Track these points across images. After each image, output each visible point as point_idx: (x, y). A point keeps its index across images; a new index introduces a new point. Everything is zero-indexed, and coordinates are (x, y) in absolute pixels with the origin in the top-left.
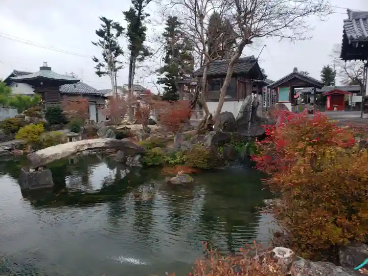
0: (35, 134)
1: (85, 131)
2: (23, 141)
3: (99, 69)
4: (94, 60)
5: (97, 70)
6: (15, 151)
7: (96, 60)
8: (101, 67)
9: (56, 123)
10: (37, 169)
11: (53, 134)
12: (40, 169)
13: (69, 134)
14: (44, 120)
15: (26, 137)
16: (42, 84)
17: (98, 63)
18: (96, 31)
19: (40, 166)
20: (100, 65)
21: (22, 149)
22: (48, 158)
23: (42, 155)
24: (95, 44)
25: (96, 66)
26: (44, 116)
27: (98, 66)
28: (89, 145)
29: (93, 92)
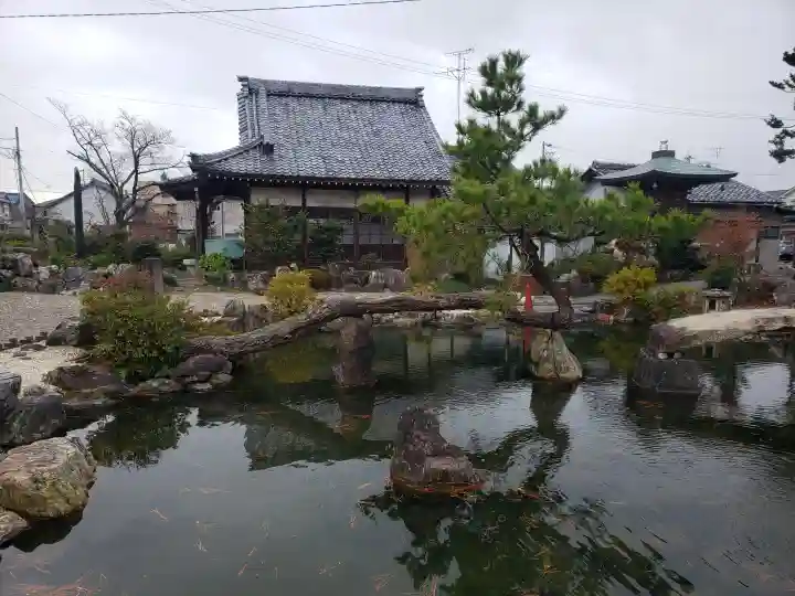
0: (639, 286)
1: (742, 287)
2: (614, 299)
3: (781, 143)
4: (769, 123)
5: (773, 147)
6: (601, 316)
7: (776, 123)
8: (788, 138)
9: (674, 268)
10: (670, 355)
11: (673, 288)
12: (676, 355)
13: (709, 293)
14: (652, 259)
15: (620, 291)
16: (655, 186)
17: (779, 131)
18: (786, 54)
19: (677, 351)
20: (786, 133)
21: (609, 313)
22: (695, 337)
23: (683, 329)
24: (780, 86)
25: (771, 139)
26: (652, 251)
27: (778, 137)
28: (786, 319)
29: (755, 199)
